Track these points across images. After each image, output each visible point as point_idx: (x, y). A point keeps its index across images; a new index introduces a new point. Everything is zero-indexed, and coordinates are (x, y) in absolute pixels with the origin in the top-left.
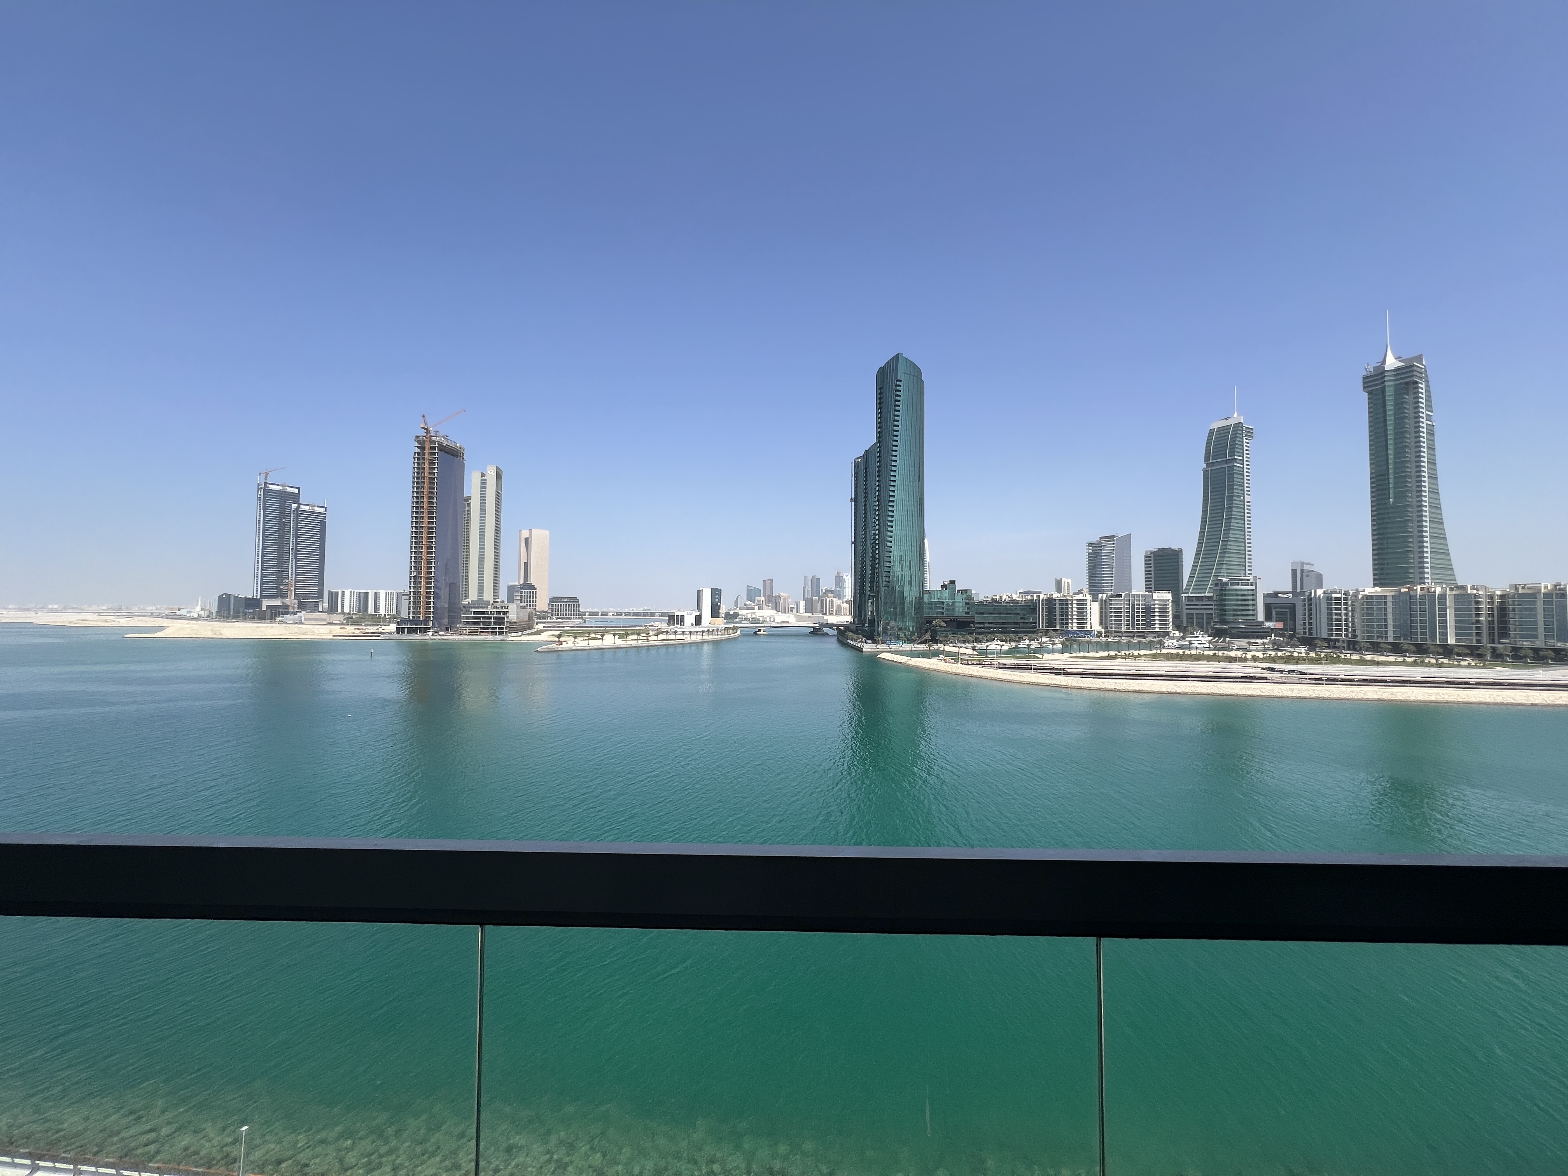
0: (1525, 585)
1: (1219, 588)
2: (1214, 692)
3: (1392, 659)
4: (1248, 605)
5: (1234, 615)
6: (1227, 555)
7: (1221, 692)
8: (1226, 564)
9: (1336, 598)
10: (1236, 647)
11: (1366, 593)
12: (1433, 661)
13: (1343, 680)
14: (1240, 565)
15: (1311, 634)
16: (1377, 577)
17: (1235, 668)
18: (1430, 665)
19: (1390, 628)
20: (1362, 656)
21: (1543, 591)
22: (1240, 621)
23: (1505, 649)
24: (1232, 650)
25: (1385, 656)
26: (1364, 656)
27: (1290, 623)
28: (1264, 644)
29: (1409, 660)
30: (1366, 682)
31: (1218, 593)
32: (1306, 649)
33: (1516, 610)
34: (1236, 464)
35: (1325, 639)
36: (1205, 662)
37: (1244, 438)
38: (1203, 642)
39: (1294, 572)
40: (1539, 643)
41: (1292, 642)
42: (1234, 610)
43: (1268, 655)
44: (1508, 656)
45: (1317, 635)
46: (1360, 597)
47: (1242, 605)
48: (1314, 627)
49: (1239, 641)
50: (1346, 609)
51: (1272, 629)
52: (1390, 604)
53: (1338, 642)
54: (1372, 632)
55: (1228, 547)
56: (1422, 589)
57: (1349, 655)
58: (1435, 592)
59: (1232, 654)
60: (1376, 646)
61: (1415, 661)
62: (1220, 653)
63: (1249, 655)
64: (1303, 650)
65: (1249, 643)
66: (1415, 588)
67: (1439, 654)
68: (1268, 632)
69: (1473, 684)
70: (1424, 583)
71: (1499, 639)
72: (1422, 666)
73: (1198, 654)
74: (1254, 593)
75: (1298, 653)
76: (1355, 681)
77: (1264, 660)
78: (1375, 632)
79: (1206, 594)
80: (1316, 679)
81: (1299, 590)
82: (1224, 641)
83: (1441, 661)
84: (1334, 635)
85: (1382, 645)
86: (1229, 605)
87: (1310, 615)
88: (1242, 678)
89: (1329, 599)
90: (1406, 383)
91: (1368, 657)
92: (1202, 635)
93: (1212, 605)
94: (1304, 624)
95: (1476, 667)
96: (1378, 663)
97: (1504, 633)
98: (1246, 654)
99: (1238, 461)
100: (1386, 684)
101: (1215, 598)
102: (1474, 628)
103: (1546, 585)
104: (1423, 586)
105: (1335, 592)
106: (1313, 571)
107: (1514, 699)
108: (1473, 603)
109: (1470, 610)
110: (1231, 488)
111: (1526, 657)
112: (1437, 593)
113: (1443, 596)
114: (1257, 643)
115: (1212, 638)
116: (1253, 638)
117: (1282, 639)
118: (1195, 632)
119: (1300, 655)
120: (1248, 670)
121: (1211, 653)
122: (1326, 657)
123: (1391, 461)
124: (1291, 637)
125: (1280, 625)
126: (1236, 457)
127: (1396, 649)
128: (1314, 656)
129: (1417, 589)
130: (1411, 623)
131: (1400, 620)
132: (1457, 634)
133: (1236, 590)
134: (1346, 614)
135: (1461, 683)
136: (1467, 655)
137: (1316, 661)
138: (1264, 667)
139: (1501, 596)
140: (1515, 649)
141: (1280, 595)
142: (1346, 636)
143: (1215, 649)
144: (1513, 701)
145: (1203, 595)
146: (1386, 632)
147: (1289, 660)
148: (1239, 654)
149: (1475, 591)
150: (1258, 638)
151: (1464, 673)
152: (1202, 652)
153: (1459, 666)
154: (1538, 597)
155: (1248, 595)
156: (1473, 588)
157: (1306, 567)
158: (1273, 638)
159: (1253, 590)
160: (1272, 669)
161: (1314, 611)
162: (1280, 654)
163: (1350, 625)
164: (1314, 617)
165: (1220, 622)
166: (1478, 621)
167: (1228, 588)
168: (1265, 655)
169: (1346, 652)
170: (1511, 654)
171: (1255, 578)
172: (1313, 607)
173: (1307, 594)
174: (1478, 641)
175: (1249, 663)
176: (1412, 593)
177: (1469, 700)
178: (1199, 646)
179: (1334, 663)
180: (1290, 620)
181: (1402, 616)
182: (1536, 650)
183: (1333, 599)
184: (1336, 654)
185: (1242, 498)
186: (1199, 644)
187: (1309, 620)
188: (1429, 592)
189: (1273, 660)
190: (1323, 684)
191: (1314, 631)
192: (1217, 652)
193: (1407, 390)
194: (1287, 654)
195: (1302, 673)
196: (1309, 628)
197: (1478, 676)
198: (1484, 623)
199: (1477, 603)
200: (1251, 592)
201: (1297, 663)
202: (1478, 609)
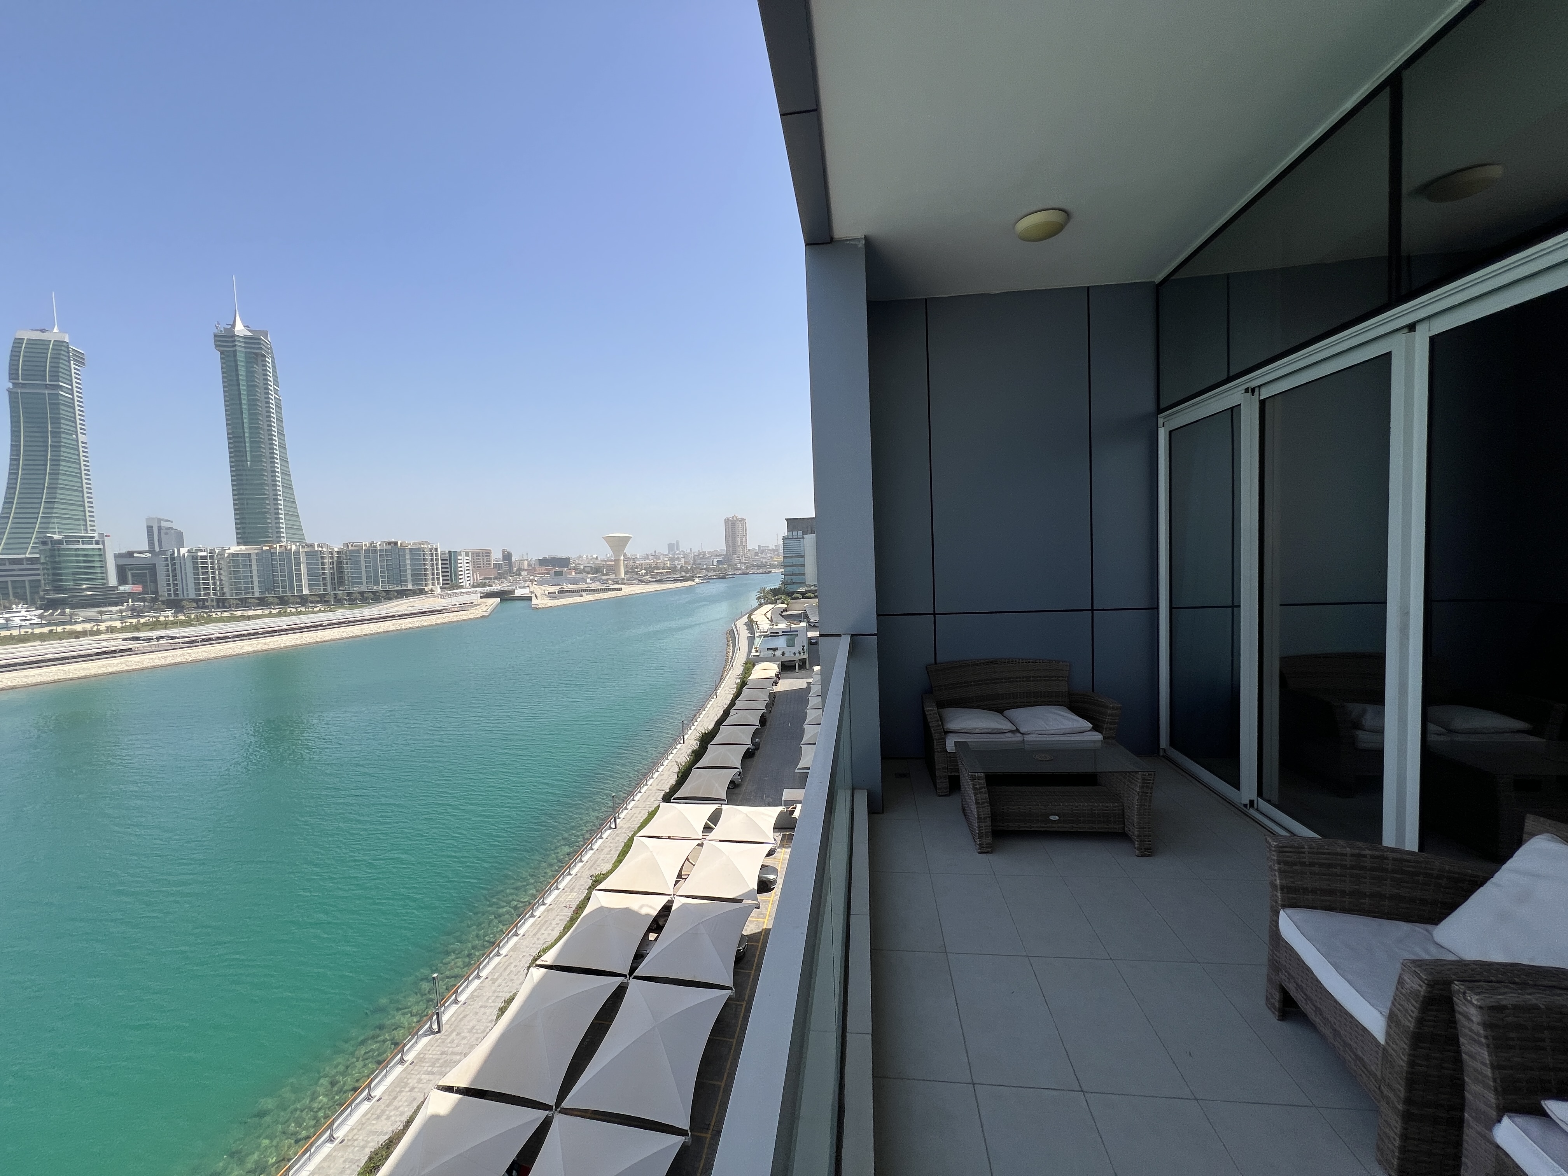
0: (353, 543)
1: (49, 547)
2: (59, 678)
3: (259, 612)
4: (94, 567)
5: (75, 580)
6: (56, 506)
7: (71, 676)
8: (58, 517)
9: (202, 557)
10: (81, 619)
11: (231, 551)
12: (294, 610)
13: (218, 638)
14: (79, 519)
15: (176, 595)
16: (240, 536)
17: (87, 644)
18: (291, 614)
19: (256, 584)
20: (232, 612)
21: (364, 548)
22: (84, 587)
23: (343, 594)
24: (76, 623)
25: (254, 610)
26: (235, 613)
27: (150, 586)
28: (121, 611)
29: (274, 611)
30: (240, 637)
31: (48, 554)
32: (173, 612)
33: (349, 563)
34: (61, 393)
35: (193, 600)
36: (38, 643)
37: (72, 362)
38: (29, 617)
39: (150, 529)
40: (363, 588)
41: (156, 606)
42: (74, 574)
43: (128, 624)
44: (345, 599)
45: (184, 596)
46: (226, 555)
47: (85, 567)
48: (179, 587)
49: (85, 611)
50: (213, 568)
51: (129, 594)
52: (254, 562)
53: (207, 602)
54: (240, 589)
55: (58, 496)
56: (281, 547)
57: (219, 613)
58: (291, 550)
59: (78, 628)
60: (244, 602)
61: (279, 612)
62: (60, 629)
63: (103, 626)
64: (169, 613)
65: (101, 613)
66: (275, 546)
67: (297, 603)
68: (123, 597)
69: (326, 626)
70: (282, 542)
71: (339, 587)
72: (286, 616)
73: (22, 633)
74: (102, 554)
75: (165, 617)
76: (230, 638)
77: (123, 629)
78: (243, 589)
79: (28, 556)
80: (190, 642)
81: (157, 549)
82: (63, 613)
83: (299, 609)
84: (202, 595)
85: (249, 600)
86: (65, 568)
87: (175, 575)
88: (98, 654)
89: (194, 558)
90: (255, 354)
91: (239, 613)
92: (26, 608)
93: (38, 569)
94: (169, 585)
95: (325, 611)
96: (249, 618)
97: (341, 582)
98: (99, 625)
99: (64, 390)
100: (258, 636)
101: (42, 561)
102: (321, 579)
103: (365, 544)
104: (282, 544)
105: (201, 551)
106: (172, 528)
107: (354, 633)
108: (320, 559)
109: (317, 564)
110: (56, 421)
111: (356, 599)
112: (293, 551)
113: (297, 553)
114: (111, 611)
115: (42, 611)
116: (105, 606)
117: (142, 604)
118: (14, 606)
119: (167, 619)
120: (105, 644)
121: (46, 630)
122: (197, 619)
123: (246, 425)
124: (154, 600)
125: (139, 588)
126: (61, 384)
127: (262, 602)
128: (183, 618)
129: (276, 547)
130: (273, 578)
131: (264, 575)
132: (309, 585)
133: (76, 549)
134: (213, 573)
135: (318, 626)
136: (318, 602)
137: (187, 623)
138: (126, 637)
139: (338, 553)
140: (349, 594)
141: (135, 555)
142: (215, 594)
143: (49, 624)
144: (352, 634)
145: (23, 556)
146: (253, 588)
147: (155, 625)
148: (88, 626)
149: (320, 549)
150: (111, 605)
151: (319, 617)
152: (30, 631)
153: (313, 612)
154: (361, 553)
155: (94, 555)
156: (319, 546)
157: (164, 524)
158: (131, 603)
159: (100, 549)
160: (137, 639)
161: (178, 572)
162: (142, 621)
163: (218, 584)
164: (178, 577)
165: (54, 590)
166: (324, 574)
167: (62, 547)
168: (124, 624)
169: (216, 610)
170: (347, 598)
171: (102, 535)
172: (178, 567)
173: (169, 553)
174: (325, 590)
175: (103, 636)
176: (272, 551)
177: (324, 639)
178: (23, 623)
179: (206, 623)
180: (151, 582)
181: (265, 572)
182: (362, 593)
183: (199, 558)
184: (206, 613)
185: (74, 436)
186: (21, 620)
187: (173, 581)
188: (286, 549)
189: (136, 628)
190: (198, 646)
191: (180, 592)
192: (54, 628)
193: (257, 359)
194: (151, 620)
195: (173, 638)
196: (174, 590)
197: (329, 618)
198: (328, 574)
199: (322, 558)
200: (97, 552)
201: (166, 628)
202: (323, 563)
